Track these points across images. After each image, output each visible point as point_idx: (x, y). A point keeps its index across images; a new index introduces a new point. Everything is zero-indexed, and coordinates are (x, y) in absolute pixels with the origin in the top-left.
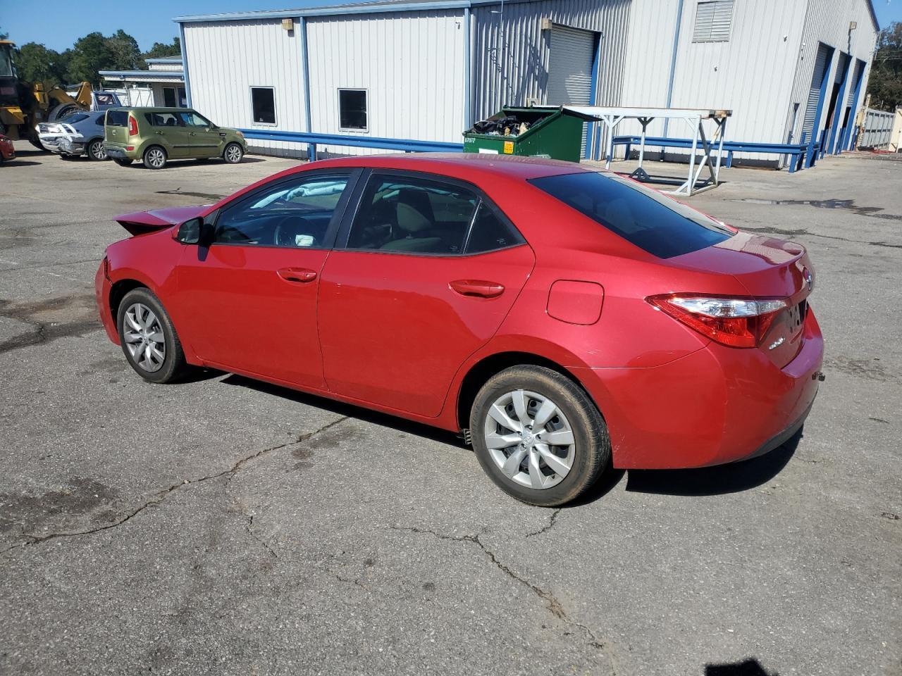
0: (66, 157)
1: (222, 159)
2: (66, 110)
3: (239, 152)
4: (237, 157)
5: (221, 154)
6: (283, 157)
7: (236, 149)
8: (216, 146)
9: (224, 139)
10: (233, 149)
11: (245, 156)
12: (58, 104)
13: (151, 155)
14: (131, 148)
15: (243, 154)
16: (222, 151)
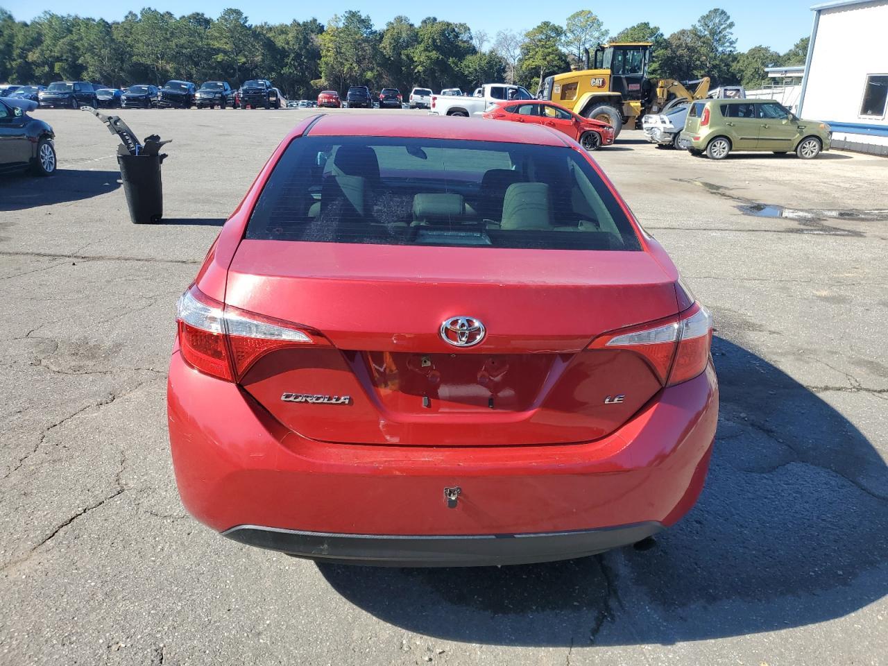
0: (661, 147)
1: (795, 153)
2: (680, 103)
3: (817, 147)
4: (812, 152)
5: (794, 148)
6: (881, 155)
7: (814, 143)
8: (790, 140)
9: (801, 133)
10: (809, 143)
11: (824, 152)
12: (675, 97)
13: (715, 146)
14: (697, 138)
15: (821, 149)
16: (795, 145)
